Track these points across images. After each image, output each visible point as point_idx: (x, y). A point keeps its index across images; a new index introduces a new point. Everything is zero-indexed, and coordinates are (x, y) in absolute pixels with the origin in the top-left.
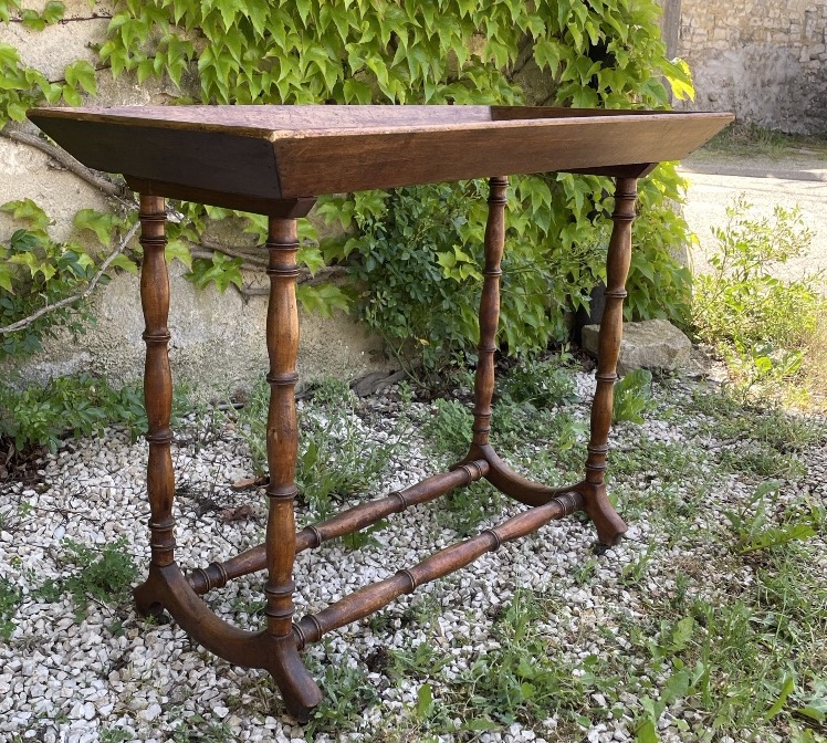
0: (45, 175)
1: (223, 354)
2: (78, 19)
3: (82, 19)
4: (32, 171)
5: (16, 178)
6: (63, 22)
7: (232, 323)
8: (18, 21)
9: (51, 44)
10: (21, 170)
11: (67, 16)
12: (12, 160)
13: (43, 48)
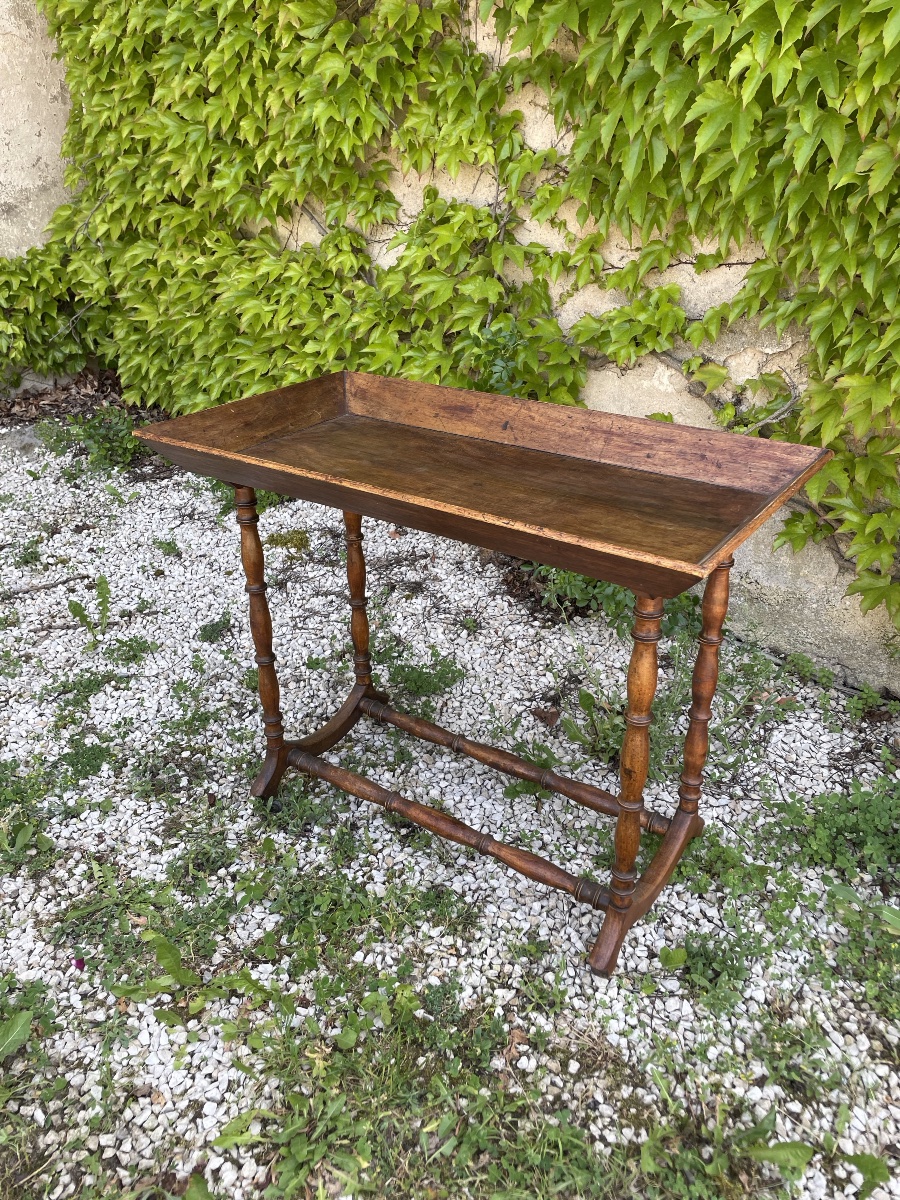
0: (687, 397)
1: (801, 612)
2: (742, 264)
3: (746, 264)
4: (679, 392)
5: (667, 394)
6: (730, 265)
7: (821, 587)
8: (692, 263)
9: (715, 285)
10: (670, 389)
11: (733, 260)
12: (665, 380)
13: (708, 288)
